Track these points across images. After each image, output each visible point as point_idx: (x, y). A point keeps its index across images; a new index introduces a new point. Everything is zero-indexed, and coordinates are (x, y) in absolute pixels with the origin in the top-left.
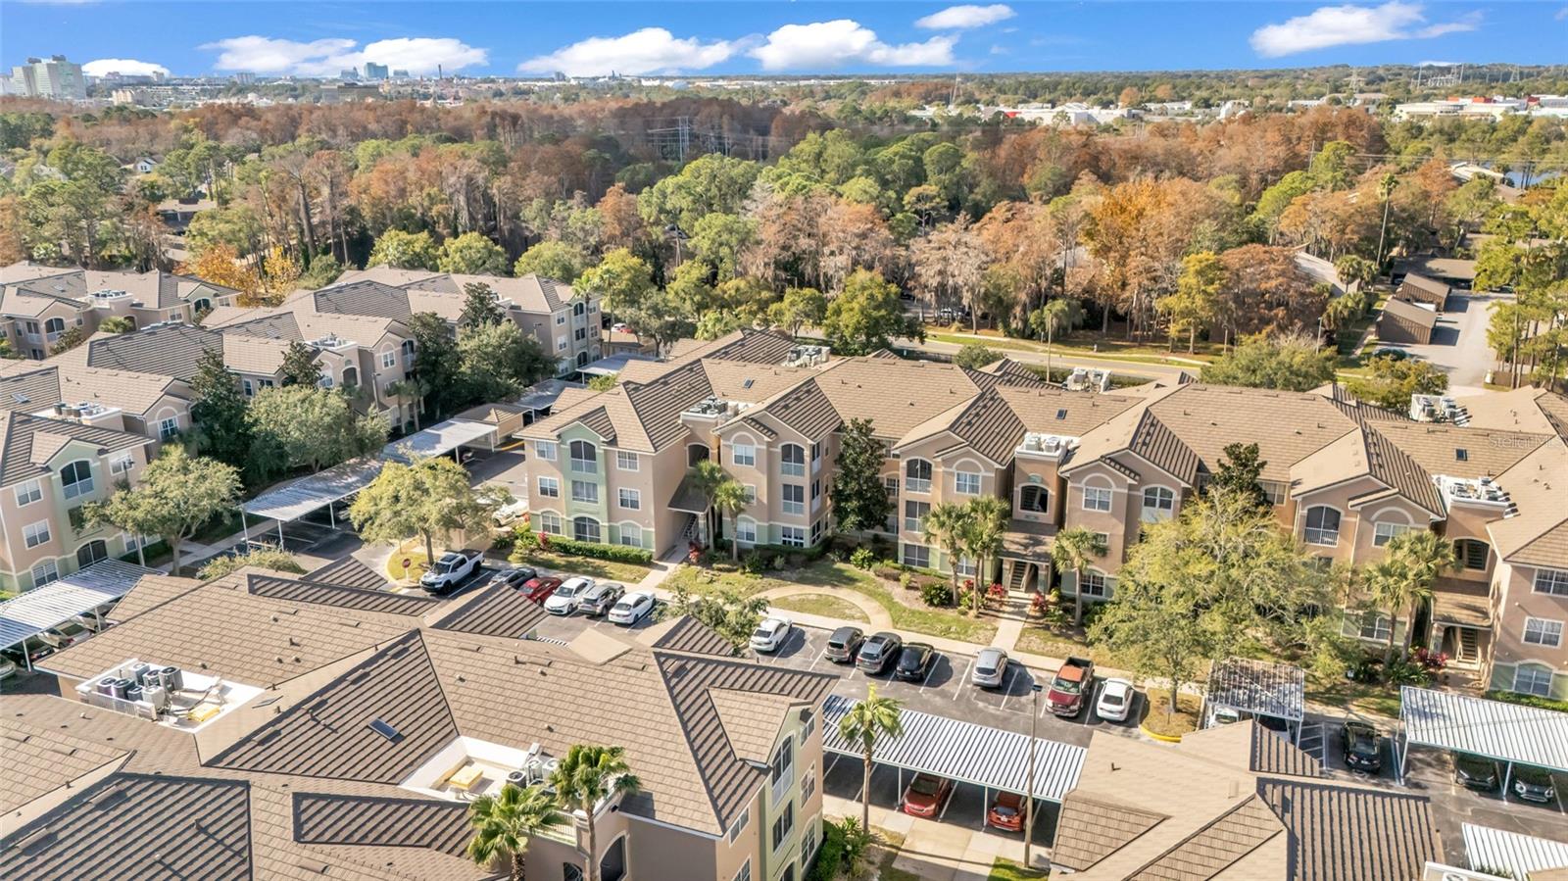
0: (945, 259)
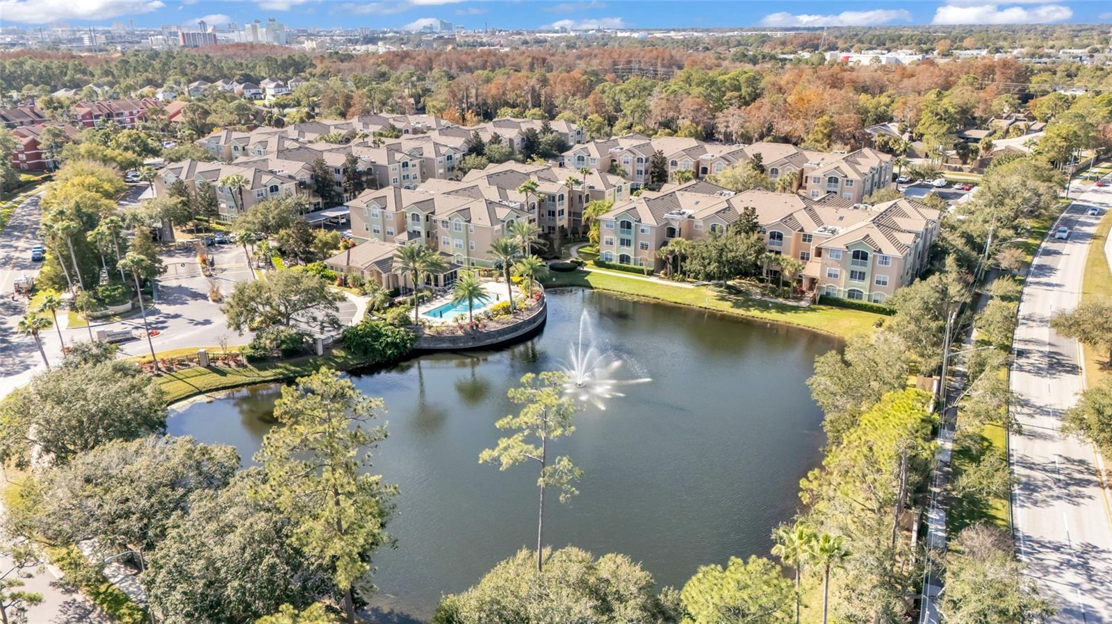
0: (727, 122)
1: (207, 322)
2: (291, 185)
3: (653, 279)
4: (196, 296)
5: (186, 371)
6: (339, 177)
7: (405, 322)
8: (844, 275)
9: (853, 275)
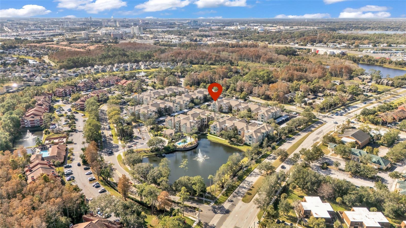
1: (143, 144)
2: (154, 113)
3: (219, 138)
4: (140, 138)
5: (141, 153)
6: (163, 110)
7: (174, 146)
8: (248, 140)
9: (250, 140)
